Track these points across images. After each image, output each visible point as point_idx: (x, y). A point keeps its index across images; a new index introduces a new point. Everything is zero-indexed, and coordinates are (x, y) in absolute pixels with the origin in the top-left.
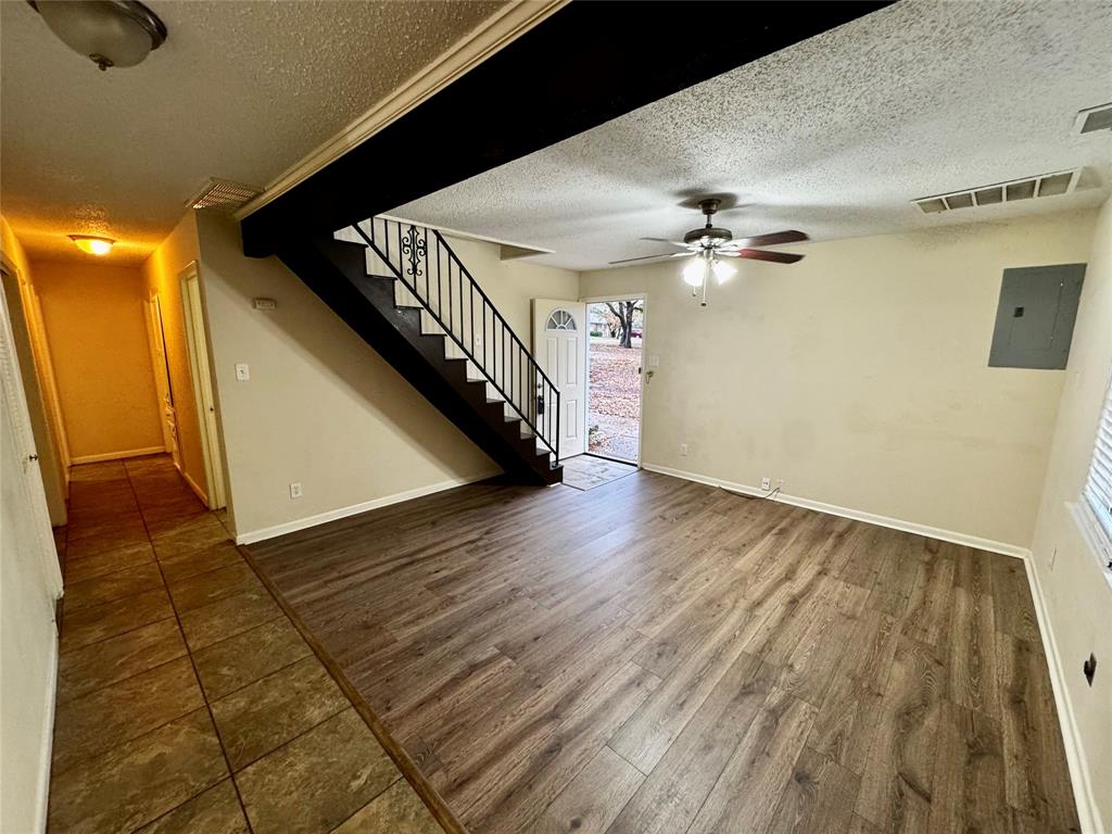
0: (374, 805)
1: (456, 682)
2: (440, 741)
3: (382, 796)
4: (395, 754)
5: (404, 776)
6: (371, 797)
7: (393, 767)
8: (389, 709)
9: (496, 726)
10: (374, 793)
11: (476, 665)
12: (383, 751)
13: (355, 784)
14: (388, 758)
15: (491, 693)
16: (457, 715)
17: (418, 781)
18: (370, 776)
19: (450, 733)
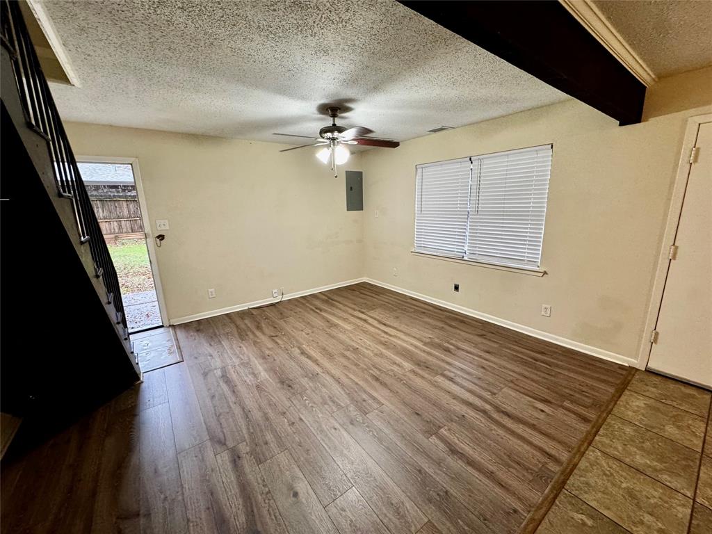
0: (593, 504)
1: (471, 463)
2: (527, 469)
3: (584, 500)
4: (552, 496)
5: (563, 488)
6: (589, 507)
7: (561, 497)
8: (515, 511)
9: (502, 438)
10: (586, 505)
11: (451, 450)
12: (554, 507)
13: (590, 522)
14: (557, 502)
15: (477, 442)
16: (502, 460)
17: (562, 477)
18: (577, 512)
19: (519, 464)
